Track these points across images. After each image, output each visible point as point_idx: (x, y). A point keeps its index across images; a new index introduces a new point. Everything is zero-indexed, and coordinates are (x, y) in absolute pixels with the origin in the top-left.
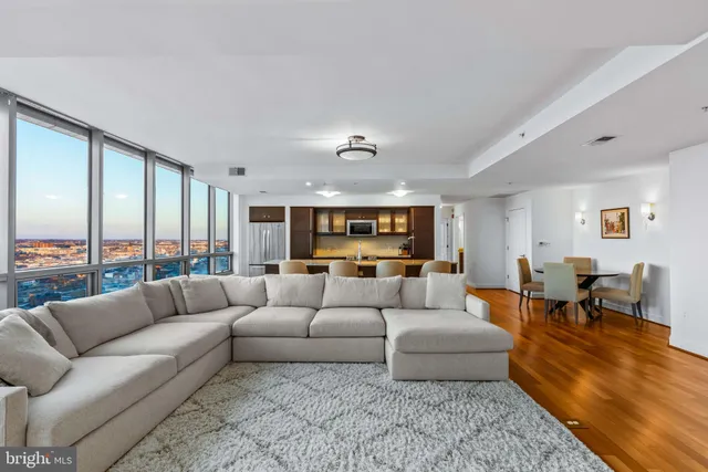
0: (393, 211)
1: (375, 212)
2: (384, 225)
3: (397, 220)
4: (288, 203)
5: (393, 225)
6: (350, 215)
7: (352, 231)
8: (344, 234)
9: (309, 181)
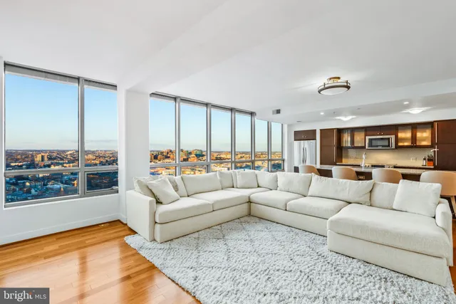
0: (414, 127)
1: (395, 128)
4: (318, 127)
5: (414, 138)
7: (370, 145)
8: (364, 147)
9: (323, 111)
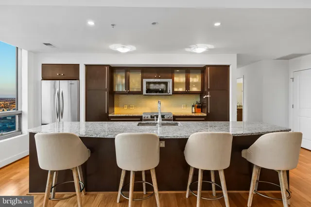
0: (188, 70)
2: (179, 84)
3: (191, 80)
4: (83, 60)
5: (188, 84)
6: (145, 74)
7: (148, 91)
8: (141, 93)
